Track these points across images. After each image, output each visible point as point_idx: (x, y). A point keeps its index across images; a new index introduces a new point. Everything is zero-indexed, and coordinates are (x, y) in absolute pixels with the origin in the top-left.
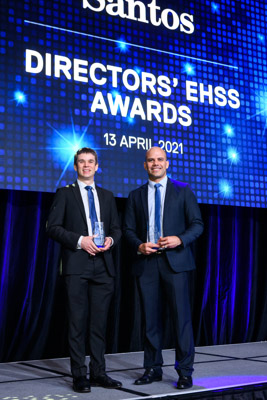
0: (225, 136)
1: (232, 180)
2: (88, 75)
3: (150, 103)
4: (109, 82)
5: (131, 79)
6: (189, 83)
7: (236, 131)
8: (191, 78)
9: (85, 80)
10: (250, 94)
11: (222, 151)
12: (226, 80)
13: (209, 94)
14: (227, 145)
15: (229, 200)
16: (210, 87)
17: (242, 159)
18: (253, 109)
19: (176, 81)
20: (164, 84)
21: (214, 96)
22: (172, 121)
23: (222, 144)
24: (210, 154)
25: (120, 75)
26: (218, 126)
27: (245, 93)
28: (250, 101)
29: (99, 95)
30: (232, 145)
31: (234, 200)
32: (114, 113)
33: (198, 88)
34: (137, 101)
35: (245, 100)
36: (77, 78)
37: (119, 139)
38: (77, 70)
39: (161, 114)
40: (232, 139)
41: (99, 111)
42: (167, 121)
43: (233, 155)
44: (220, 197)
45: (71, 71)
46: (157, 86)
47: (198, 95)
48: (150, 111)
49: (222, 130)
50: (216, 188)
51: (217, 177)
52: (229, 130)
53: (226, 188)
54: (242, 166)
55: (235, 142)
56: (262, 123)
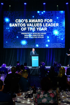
1: (48, 44)
7: (49, 37)
10: (52, 31)
24: (44, 41)
30: (48, 39)
43: (49, 41)
44: (46, 47)
49: (47, 37)
50: (45, 46)
51: (46, 44)
52: (48, 37)
53: (47, 46)
54: (50, 42)
55: (49, 39)
56: (54, 35)
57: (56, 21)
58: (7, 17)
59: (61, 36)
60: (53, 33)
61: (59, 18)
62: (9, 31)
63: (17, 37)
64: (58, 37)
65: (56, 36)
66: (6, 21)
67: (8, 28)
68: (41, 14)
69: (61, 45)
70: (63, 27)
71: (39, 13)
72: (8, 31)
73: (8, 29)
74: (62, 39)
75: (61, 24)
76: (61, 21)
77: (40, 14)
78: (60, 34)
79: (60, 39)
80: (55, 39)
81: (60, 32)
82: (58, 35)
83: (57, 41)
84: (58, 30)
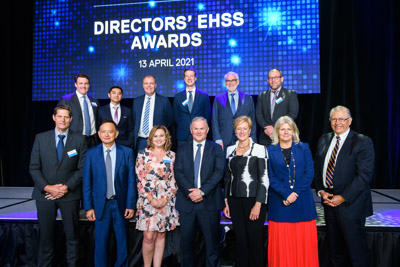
0: (230, 48)
2: (130, 28)
3: (170, 36)
4: (143, 29)
5: (158, 24)
6: (200, 17)
7: (239, 43)
8: (202, 12)
9: (128, 31)
10: (253, 12)
11: (226, 58)
12: (232, 7)
13: (217, 20)
14: (230, 54)
16: (218, 15)
17: (244, 62)
18: (256, 22)
19: (190, 18)
20: (182, 21)
21: (221, 20)
22: (187, 44)
23: (225, 53)
24: (215, 62)
25: (150, 23)
26: (223, 41)
27: (248, 13)
28: (253, 18)
29: (136, 39)
30: (235, 53)
32: (146, 47)
33: (207, 19)
34: (162, 37)
35: (248, 18)
36: (123, 31)
37: (148, 63)
38: (123, 26)
39: (178, 42)
40: (235, 48)
41: (136, 48)
42: (182, 45)
43: (236, 60)
45: (120, 28)
46: (176, 24)
47: (207, 23)
48: (170, 41)
49: (226, 43)
51: (221, 77)
52: (233, 43)
54: (243, 67)
55: (237, 51)
56: (265, 30)
59: (299, 32)
62: (57, 24)
63: (91, 49)
64: (284, 38)
65: (275, 37)
67: (54, 12)
69: (296, 77)
72: (54, 26)
73: (54, 17)
74: (304, 49)
78: (292, 25)
79: (294, 48)
80: (268, 51)
81: (291, 15)
82: (282, 31)
83: (280, 58)
84: (282, 6)
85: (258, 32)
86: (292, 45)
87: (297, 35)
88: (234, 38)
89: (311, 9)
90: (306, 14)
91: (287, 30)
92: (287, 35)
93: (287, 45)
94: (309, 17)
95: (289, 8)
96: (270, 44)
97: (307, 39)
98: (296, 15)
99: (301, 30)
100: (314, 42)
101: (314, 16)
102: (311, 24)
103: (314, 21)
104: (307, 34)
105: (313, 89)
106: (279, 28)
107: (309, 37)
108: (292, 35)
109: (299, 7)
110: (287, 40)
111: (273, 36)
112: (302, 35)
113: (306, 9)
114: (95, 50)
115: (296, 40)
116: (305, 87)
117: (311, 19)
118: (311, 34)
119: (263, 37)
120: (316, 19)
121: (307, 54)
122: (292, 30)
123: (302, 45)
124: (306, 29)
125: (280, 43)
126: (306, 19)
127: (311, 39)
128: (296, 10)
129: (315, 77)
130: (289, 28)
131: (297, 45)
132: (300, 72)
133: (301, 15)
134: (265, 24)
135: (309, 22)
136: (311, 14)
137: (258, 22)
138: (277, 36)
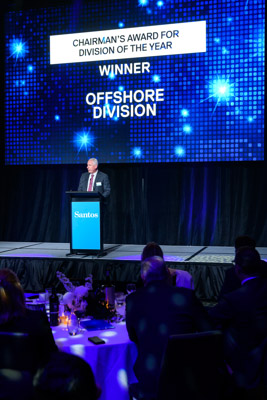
0: (182, 117)
1: (184, 146)
7: (190, 113)
10: (204, 84)
11: (179, 127)
12: (185, 79)
14: (183, 123)
15: (182, 158)
17: (195, 131)
22: (142, 115)
23: (179, 123)
24: (169, 131)
26: (176, 111)
27: (200, 85)
28: (204, 89)
30: (187, 122)
31: (186, 158)
35: (199, 89)
40: (186, 118)
43: (187, 129)
44: (175, 157)
49: (179, 113)
50: (172, 152)
51: (174, 145)
52: (185, 113)
53: (180, 151)
54: (194, 135)
55: (189, 120)
56: (214, 103)
57: (221, 36)
58: (18, 37)
59: (246, 103)
60: (206, 94)
61: (235, 21)
62: (26, 93)
63: (57, 118)
64: (232, 109)
65: (223, 108)
66: (15, 55)
67: (23, 83)
68: (153, 11)
69: (242, 145)
70: (254, 63)
71: (145, 7)
72: (23, 95)
73: (23, 87)
74: (250, 119)
75: (245, 46)
76: (246, 35)
77: (149, 12)
78: (239, 96)
79: (241, 118)
80: (217, 121)
81: (239, 87)
82: (230, 102)
83: (228, 127)
84: (230, 78)
85: (208, 102)
86: (239, 115)
87: (243, 106)
88: (186, 108)
89: (257, 81)
90: (253, 86)
91: (235, 101)
92: (235, 106)
93: (235, 115)
94: (255, 88)
95: (237, 80)
96: (219, 114)
97: (253, 110)
98: (244, 87)
99: (248, 101)
100: (260, 112)
101: (260, 88)
102: (257, 95)
103: (260, 93)
104: (253, 105)
105: (257, 157)
106: (228, 100)
107: (255, 108)
108: (239, 106)
109: (246, 79)
110: (234, 111)
111: (221, 107)
112: (248, 105)
113: (253, 81)
114: (61, 118)
115: (243, 110)
116: (250, 155)
117: (257, 91)
118: (257, 105)
119: (213, 107)
120: (262, 90)
121: (252, 124)
122: (239, 101)
123: (248, 115)
124: (253, 101)
125: (228, 113)
126: (253, 91)
127: (257, 110)
128: (244, 82)
129: (259, 145)
130: (237, 99)
131: (244, 115)
132: (246, 141)
133: (248, 87)
134: (214, 95)
135: (255, 93)
136: (257, 86)
137: (208, 94)
138: (226, 106)
